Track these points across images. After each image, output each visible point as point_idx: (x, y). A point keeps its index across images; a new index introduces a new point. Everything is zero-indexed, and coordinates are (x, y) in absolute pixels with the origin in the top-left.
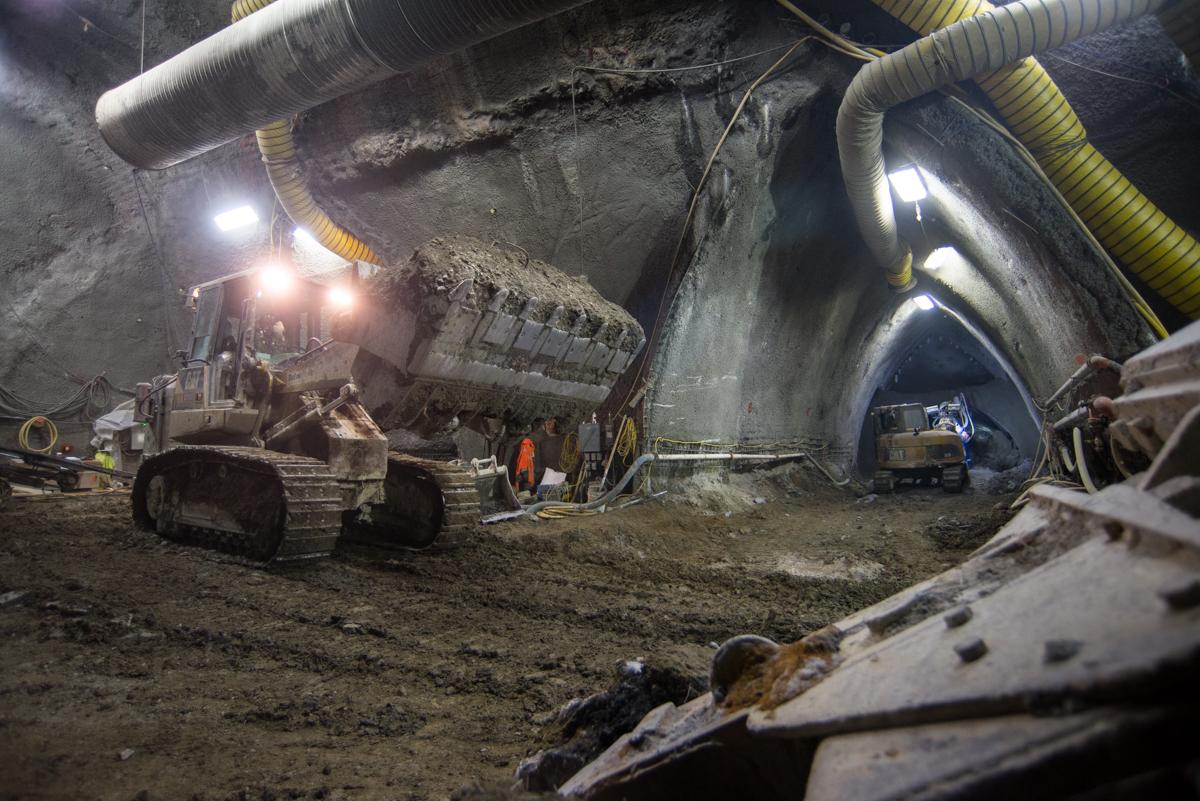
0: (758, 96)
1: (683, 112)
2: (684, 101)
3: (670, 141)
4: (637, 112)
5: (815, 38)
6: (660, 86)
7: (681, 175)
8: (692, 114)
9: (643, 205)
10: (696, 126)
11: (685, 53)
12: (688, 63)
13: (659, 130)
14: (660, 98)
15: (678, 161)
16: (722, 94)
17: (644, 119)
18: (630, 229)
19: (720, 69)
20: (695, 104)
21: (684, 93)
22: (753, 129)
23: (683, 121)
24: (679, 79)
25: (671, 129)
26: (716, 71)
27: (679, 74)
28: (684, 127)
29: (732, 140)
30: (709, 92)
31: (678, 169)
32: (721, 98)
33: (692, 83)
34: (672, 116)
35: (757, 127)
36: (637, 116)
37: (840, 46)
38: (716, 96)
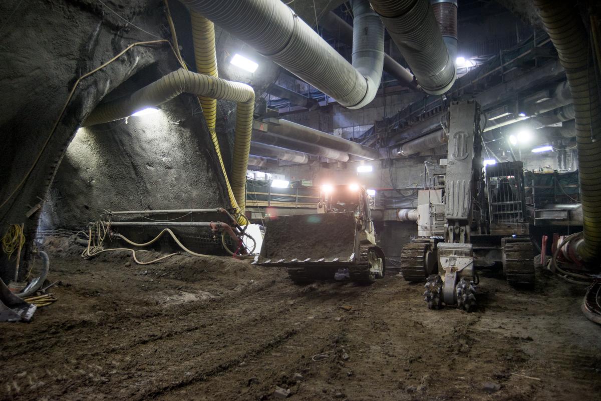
0: (135, 50)
1: (94, 30)
2: (99, 25)
3: (78, 41)
4: (70, 12)
5: (170, 43)
6: (94, 10)
7: (73, 63)
8: (98, 35)
9: (39, 68)
10: (97, 42)
11: (119, 5)
12: (116, 10)
13: (76, 31)
14: (89, 14)
15: (77, 54)
16: (119, 36)
17: (71, 18)
18: (20, 79)
19: (127, 25)
20: (104, 31)
21: (102, 22)
22: (128, 65)
23: (92, 35)
24: (107, 14)
25: (82, 35)
26: (125, 25)
27: (109, 12)
28: (90, 38)
29: (116, 64)
30: (113, 30)
31: (73, 59)
32: (117, 37)
33: (111, 21)
34: (88, 28)
35: (130, 65)
36: (69, 13)
37: (177, 54)
38: (116, 35)
